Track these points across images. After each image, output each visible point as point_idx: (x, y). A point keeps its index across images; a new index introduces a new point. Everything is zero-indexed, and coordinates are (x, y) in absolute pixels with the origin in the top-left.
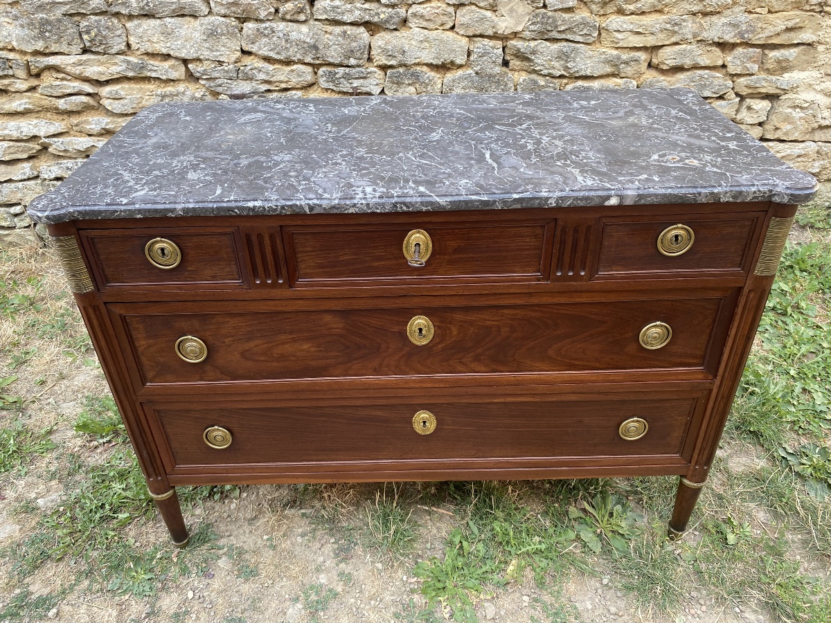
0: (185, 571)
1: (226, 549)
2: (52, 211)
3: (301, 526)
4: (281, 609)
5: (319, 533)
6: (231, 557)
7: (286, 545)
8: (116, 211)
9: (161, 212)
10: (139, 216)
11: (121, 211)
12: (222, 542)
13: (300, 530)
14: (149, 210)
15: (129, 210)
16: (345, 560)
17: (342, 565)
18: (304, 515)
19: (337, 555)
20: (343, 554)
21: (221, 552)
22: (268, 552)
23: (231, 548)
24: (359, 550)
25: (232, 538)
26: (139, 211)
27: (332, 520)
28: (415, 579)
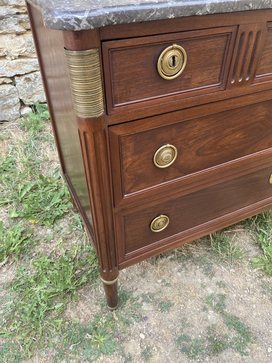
0: (127, 323)
1: (141, 298)
2: (91, 11)
3: (175, 267)
4: (202, 319)
5: (187, 266)
6: (148, 301)
7: (175, 280)
8: (151, 11)
9: (192, 9)
10: (172, 16)
11: (157, 10)
12: (135, 294)
13: (176, 269)
14: (182, 9)
15: (165, 9)
16: (213, 275)
17: (214, 278)
18: (171, 259)
19: (207, 274)
20: (209, 272)
21: (139, 301)
22: (167, 289)
23: (143, 296)
24: (215, 266)
25: (139, 290)
26: (173, 9)
27: (190, 256)
28: (256, 269)
